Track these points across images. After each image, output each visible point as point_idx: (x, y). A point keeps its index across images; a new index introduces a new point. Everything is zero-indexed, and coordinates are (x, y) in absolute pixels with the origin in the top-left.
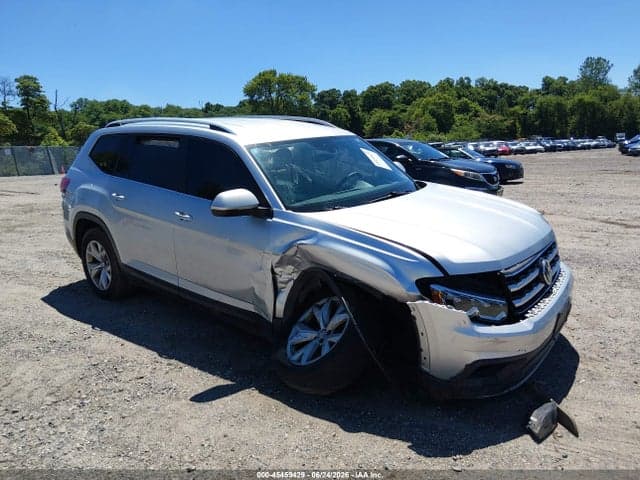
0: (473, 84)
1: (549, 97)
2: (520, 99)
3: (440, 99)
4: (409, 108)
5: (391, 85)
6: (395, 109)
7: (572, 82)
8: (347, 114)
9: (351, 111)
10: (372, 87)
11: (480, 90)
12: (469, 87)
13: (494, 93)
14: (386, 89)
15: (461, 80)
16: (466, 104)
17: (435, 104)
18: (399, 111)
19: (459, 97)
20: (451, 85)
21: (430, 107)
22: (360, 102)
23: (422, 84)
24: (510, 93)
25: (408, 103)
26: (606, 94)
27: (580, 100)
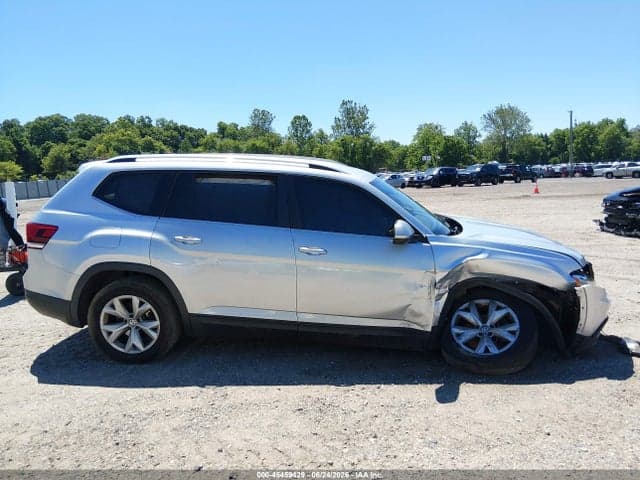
0: (154, 123)
1: (226, 140)
2: (202, 141)
3: (123, 135)
4: (88, 143)
5: (62, 117)
6: (72, 143)
7: (243, 128)
8: (13, 146)
9: (16, 143)
10: (40, 119)
11: (162, 130)
12: (150, 126)
13: (175, 133)
14: (57, 121)
15: (142, 120)
16: (151, 143)
17: (118, 141)
18: (76, 145)
19: (143, 136)
20: (132, 123)
21: (113, 144)
22: (26, 134)
23: (99, 119)
24: (191, 135)
25: (87, 137)
26: (273, 140)
27: (254, 145)
